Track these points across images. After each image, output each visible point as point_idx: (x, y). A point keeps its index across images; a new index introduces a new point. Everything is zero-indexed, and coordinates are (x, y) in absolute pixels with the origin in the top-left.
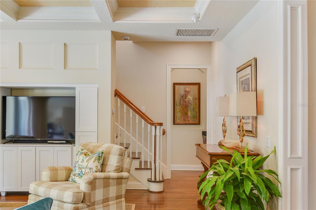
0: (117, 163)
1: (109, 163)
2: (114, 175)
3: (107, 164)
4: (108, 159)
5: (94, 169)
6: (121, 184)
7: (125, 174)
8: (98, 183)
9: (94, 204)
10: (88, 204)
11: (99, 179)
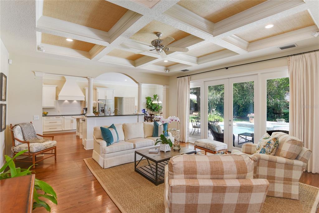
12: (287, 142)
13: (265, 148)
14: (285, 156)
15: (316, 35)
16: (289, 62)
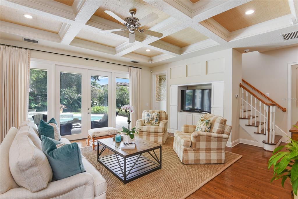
0: (219, 128)
1: (214, 127)
2: (215, 135)
3: (213, 128)
4: (214, 125)
5: (204, 130)
6: (221, 141)
7: (225, 136)
8: (202, 138)
9: (199, 149)
10: (194, 149)
11: (202, 135)
15: (150, 62)
16: (130, 70)
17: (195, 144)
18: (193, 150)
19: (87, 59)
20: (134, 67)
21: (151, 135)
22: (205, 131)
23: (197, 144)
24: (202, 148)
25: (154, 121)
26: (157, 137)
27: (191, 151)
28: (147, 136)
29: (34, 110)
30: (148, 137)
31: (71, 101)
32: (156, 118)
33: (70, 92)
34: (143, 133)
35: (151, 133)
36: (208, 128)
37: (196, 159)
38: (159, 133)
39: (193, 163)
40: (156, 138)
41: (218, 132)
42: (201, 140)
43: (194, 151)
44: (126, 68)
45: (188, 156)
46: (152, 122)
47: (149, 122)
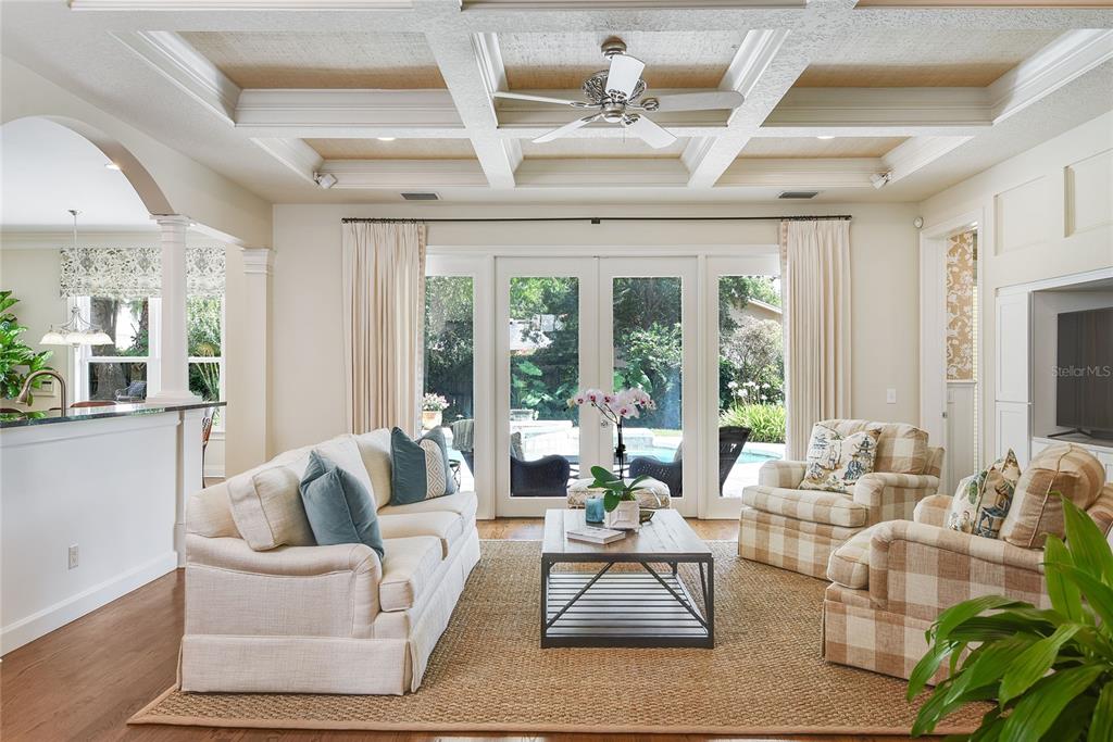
2: (993, 548)
8: (914, 554)
9: (901, 608)
10: (877, 600)
11: (917, 542)
12: (904, 437)
13: (859, 459)
14: (909, 470)
15: (879, 183)
16: (782, 234)
17: (883, 579)
18: (871, 607)
19: (596, 221)
20: (810, 218)
21: (800, 533)
22: (964, 529)
23: (891, 581)
24: (921, 602)
25: (840, 473)
26: (828, 543)
27: (862, 606)
28: (787, 534)
29: (527, 413)
30: (789, 539)
31: (668, 380)
32: (851, 458)
33: (661, 344)
34: (774, 518)
35: (802, 524)
36: (984, 516)
37: (882, 649)
38: (835, 528)
39: (871, 666)
40: (822, 547)
41: (1019, 539)
42: (914, 563)
43: (873, 611)
44: (767, 229)
45: (845, 629)
46: (831, 475)
47: (819, 474)
